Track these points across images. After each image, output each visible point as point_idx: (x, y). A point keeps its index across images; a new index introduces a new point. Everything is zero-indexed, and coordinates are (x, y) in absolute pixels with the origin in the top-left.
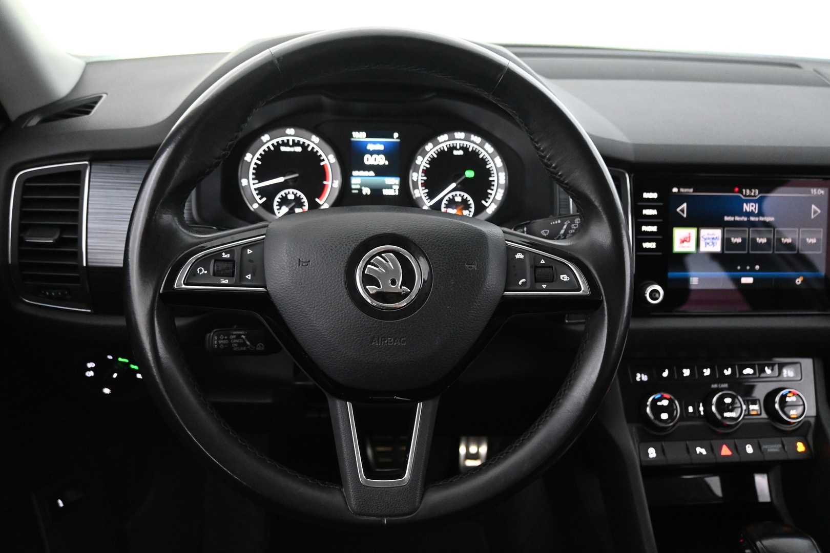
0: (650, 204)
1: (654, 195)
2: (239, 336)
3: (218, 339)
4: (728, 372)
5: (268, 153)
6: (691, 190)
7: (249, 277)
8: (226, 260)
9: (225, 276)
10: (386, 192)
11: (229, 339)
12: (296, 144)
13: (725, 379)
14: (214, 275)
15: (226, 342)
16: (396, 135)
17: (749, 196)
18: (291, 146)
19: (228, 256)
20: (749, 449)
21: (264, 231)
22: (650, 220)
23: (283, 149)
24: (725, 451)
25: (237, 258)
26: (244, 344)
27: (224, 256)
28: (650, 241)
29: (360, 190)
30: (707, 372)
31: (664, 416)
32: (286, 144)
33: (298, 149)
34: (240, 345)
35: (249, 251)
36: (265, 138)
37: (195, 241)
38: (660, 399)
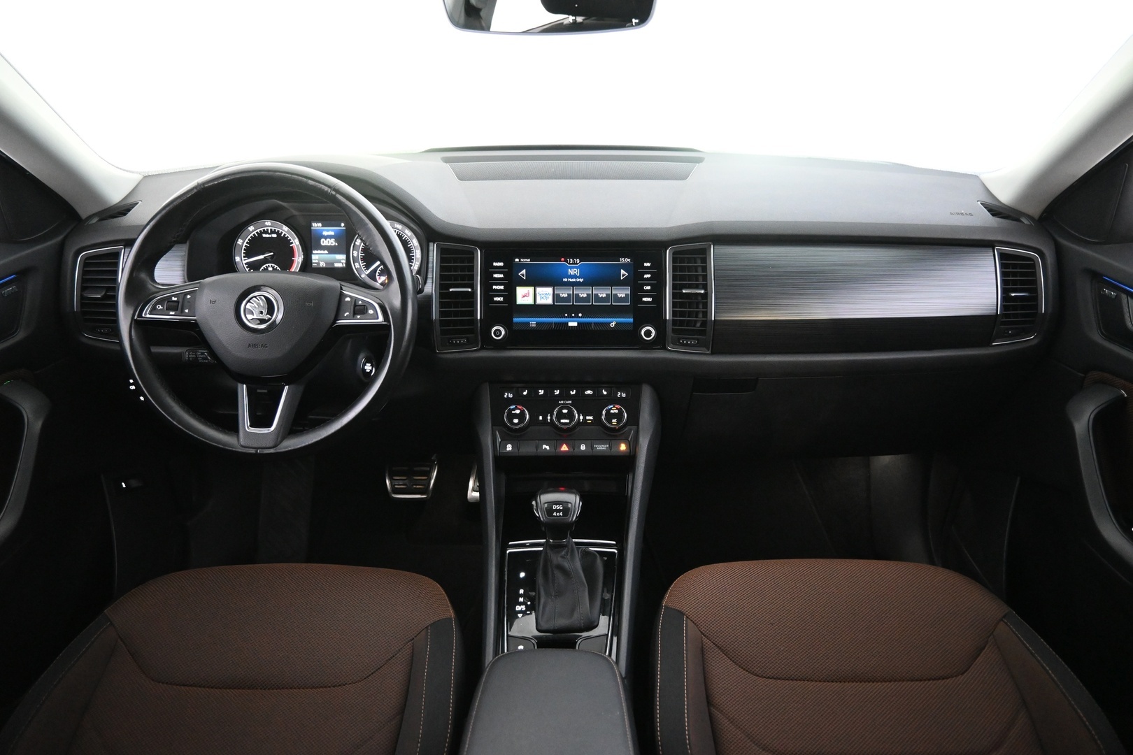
0: (498, 270)
1: (501, 264)
2: (203, 354)
3: (189, 354)
4: (573, 393)
5: (254, 238)
6: (529, 260)
7: (187, 311)
8: (174, 301)
9: (173, 310)
10: (337, 265)
11: (196, 354)
12: (273, 232)
13: (570, 397)
14: (167, 310)
15: (194, 356)
16: (343, 225)
17: (572, 264)
18: (269, 234)
19: (176, 299)
20: (583, 447)
21: (198, 285)
22: (498, 282)
23: (264, 235)
24: (564, 448)
25: (181, 301)
26: (206, 359)
27: (174, 299)
28: (499, 296)
29: (318, 264)
30: (557, 392)
31: (516, 421)
32: (266, 232)
33: (275, 236)
34: (203, 359)
35: (189, 297)
36: (251, 228)
37: (157, 290)
38: (514, 410)
